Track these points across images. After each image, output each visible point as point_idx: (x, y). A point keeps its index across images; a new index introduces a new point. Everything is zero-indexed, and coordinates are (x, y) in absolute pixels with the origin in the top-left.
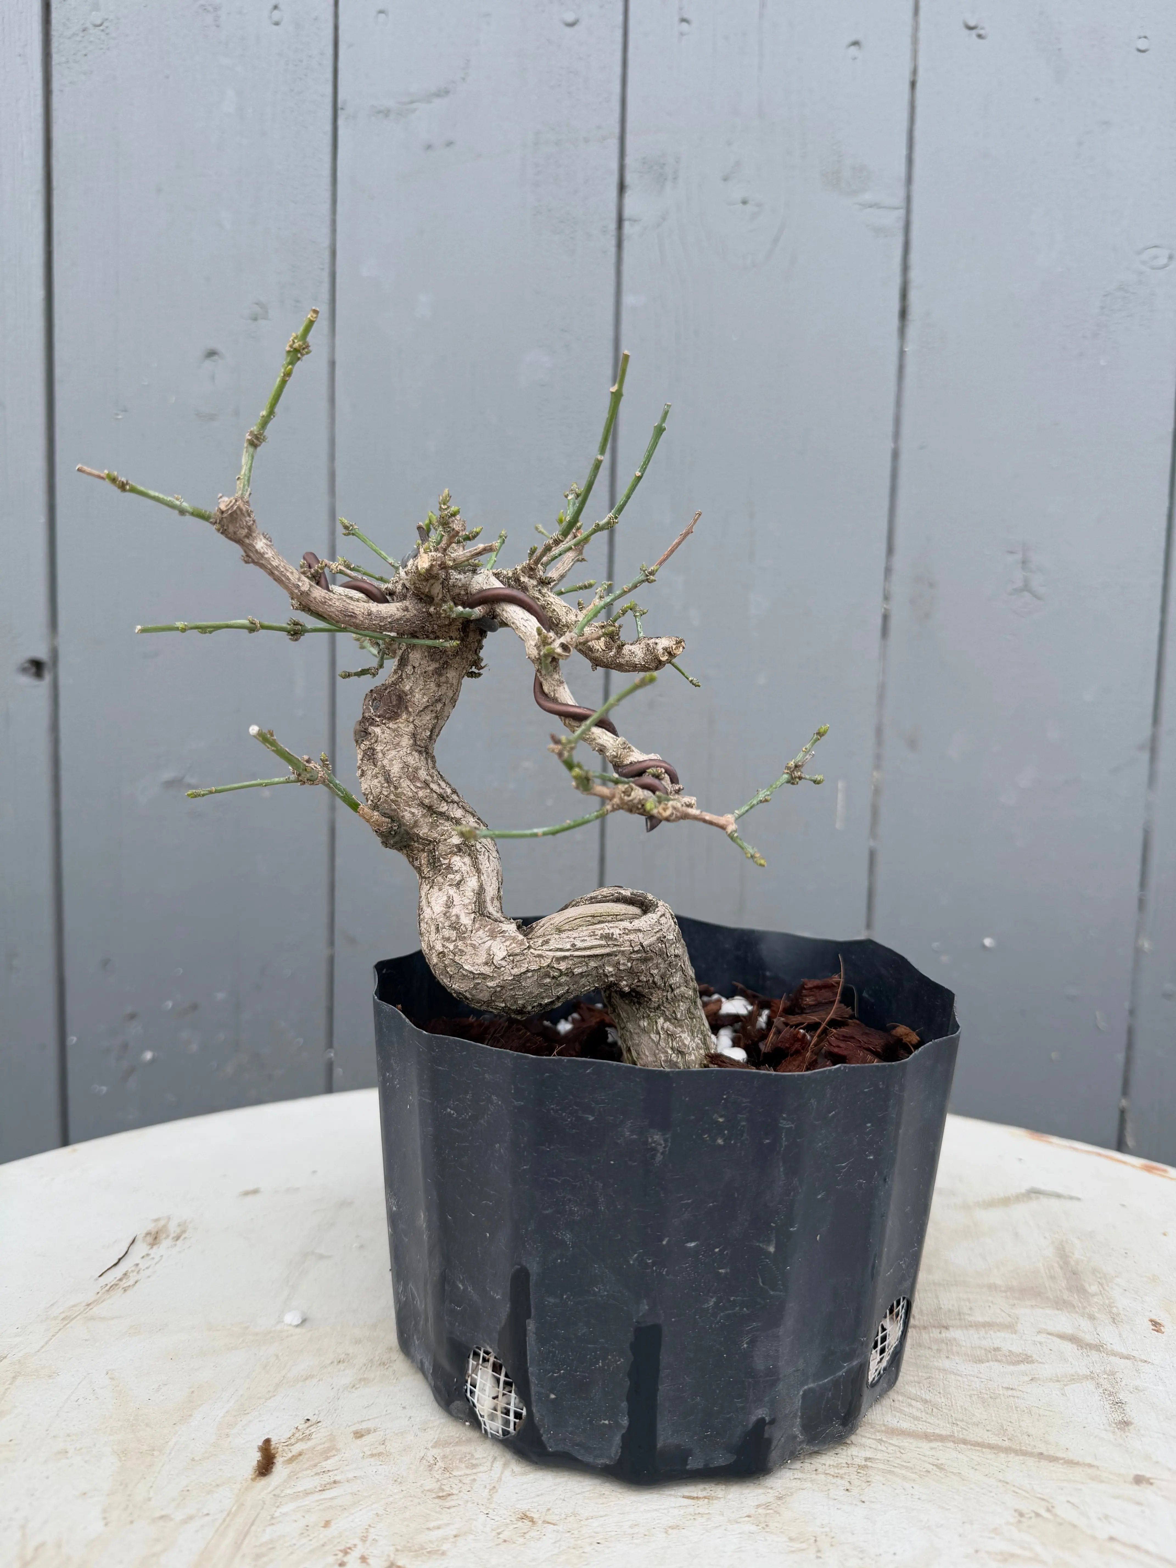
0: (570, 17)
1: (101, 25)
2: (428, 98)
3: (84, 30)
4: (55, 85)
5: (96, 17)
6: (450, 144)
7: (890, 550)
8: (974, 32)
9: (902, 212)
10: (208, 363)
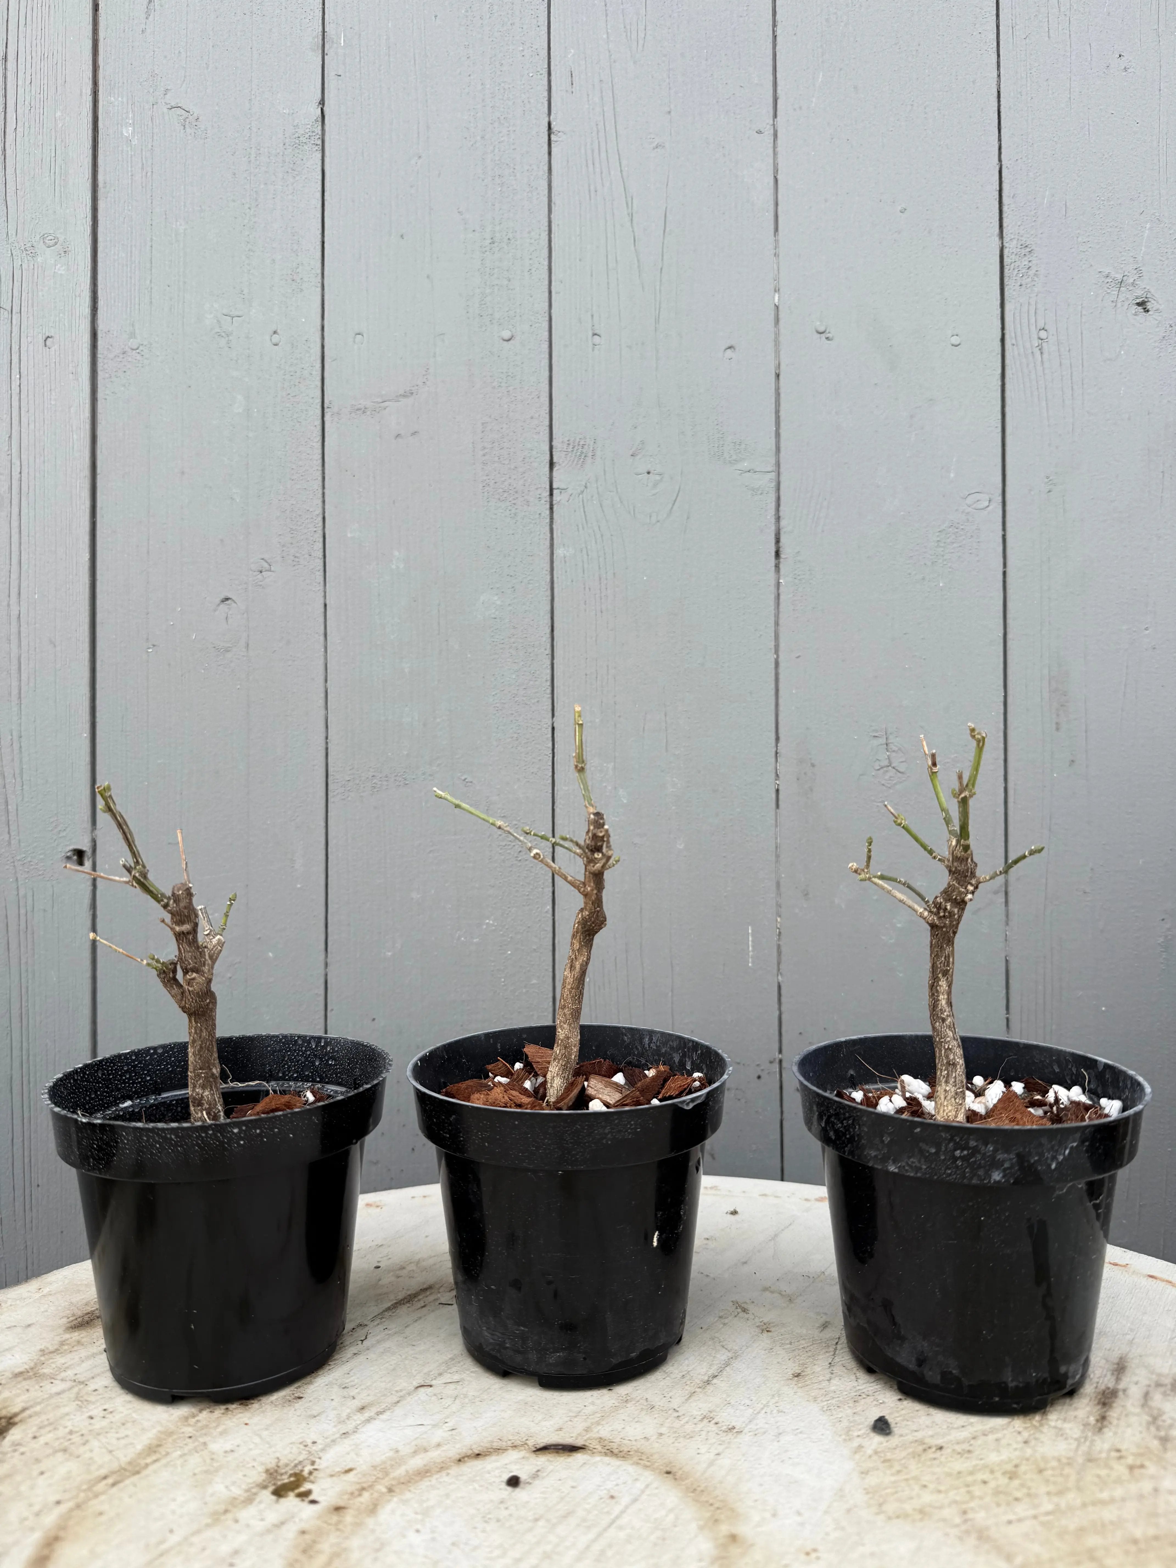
0: (506, 334)
1: (137, 349)
2: (397, 398)
3: (124, 353)
4: (100, 395)
5: (133, 343)
6: (414, 433)
7: (777, 739)
8: (823, 336)
9: (773, 475)
10: (223, 607)
